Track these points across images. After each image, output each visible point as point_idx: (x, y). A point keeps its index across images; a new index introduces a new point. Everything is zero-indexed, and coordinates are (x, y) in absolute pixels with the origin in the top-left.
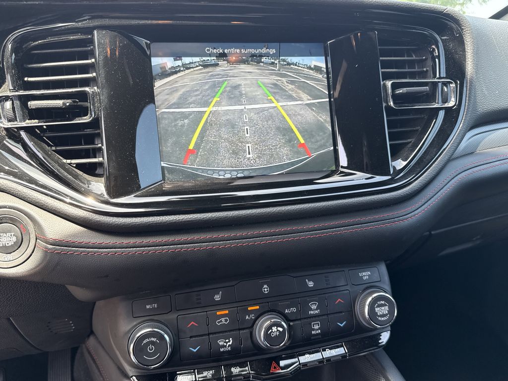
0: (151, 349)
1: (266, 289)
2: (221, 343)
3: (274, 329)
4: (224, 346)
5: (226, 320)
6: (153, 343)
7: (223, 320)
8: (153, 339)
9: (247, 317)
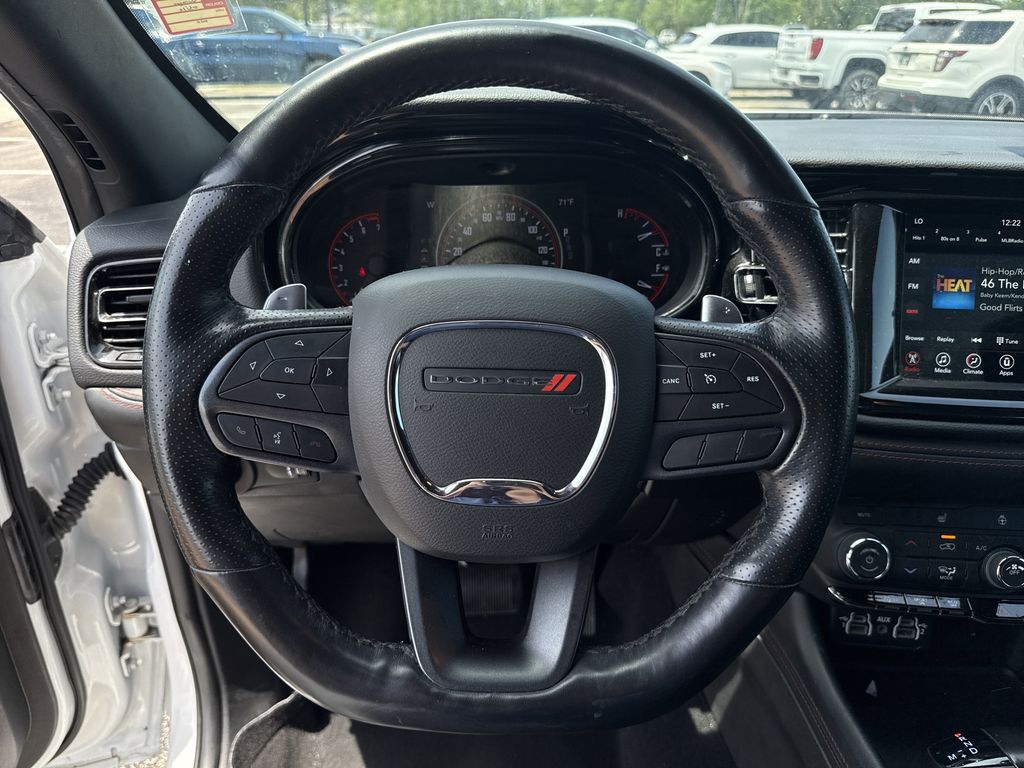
0: (870, 560)
1: (1002, 520)
2: (942, 570)
3: (1014, 567)
4: (945, 574)
5: (952, 547)
6: (873, 554)
7: (948, 545)
8: (874, 550)
9: (978, 548)
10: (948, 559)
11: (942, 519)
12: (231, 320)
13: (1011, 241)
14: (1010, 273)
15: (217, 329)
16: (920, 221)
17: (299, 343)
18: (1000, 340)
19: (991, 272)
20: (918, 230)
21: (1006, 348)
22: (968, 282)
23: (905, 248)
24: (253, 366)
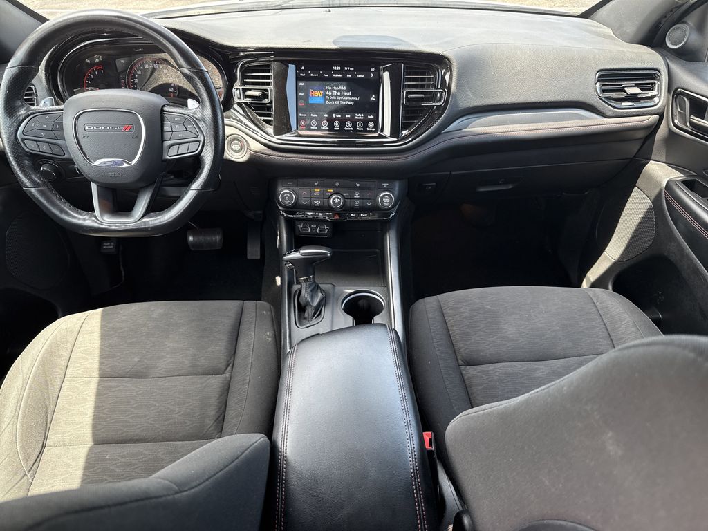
0: (287, 198)
1: (337, 184)
2: (315, 202)
3: (337, 200)
4: (316, 204)
7: (317, 193)
8: (288, 195)
9: (327, 194)
10: (317, 198)
11: (316, 184)
12: (25, 110)
13: (337, 75)
14: (337, 89)
15: (20, 113)
16: (303, 68)
17: (48, 117)
18: (334, 115)
19: (330, 88)
20: (302, 71)
21: (336, 119)
22: (322, 92)
23: (298, 79)
24: (33, 125)
